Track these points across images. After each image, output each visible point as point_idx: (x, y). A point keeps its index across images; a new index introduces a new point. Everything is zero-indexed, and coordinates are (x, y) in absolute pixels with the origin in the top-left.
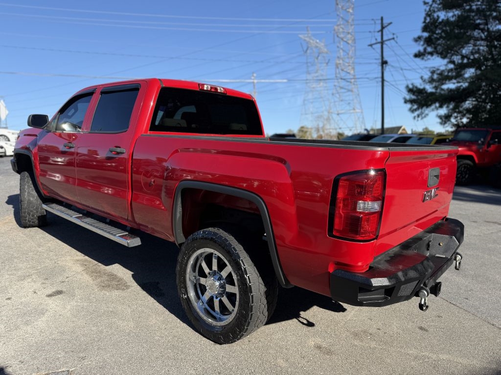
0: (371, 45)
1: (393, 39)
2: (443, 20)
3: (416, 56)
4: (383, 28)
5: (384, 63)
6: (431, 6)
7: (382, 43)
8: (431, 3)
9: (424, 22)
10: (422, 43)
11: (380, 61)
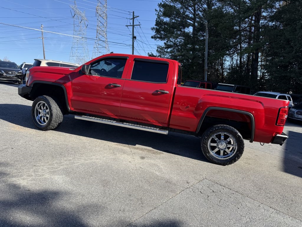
0: (127, 26)
1: (139, 25)
2: (165, 22)
3: (152, 37)
4: (134, 18)
5: (134, 38)
6: (159, 12)
7: (133, 26)
8: (159, 11)
9: (156, 21)
10: (155, 31)
11: (132, 36)
